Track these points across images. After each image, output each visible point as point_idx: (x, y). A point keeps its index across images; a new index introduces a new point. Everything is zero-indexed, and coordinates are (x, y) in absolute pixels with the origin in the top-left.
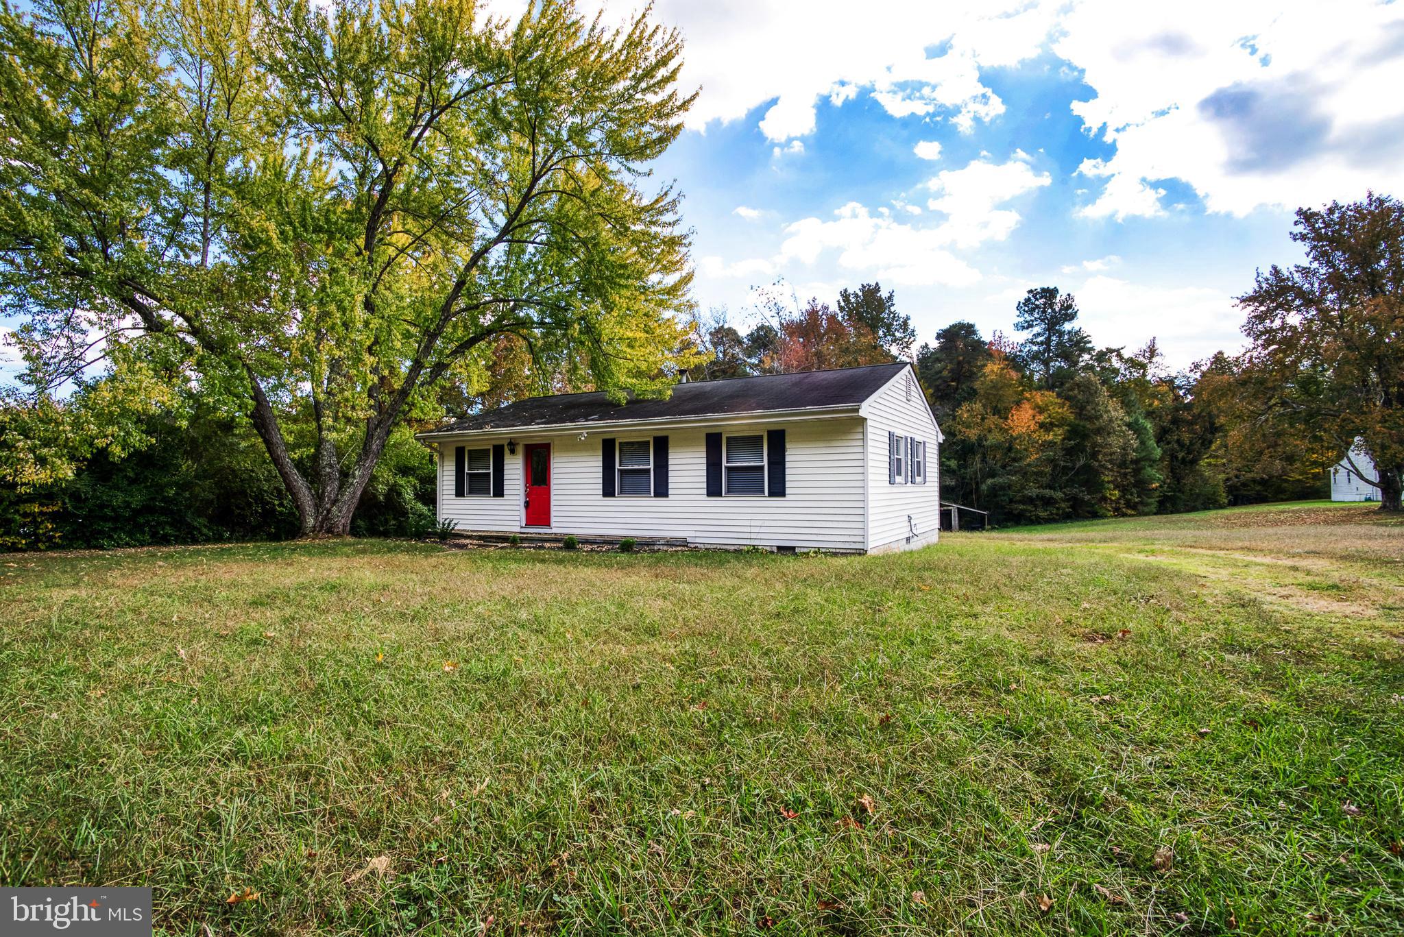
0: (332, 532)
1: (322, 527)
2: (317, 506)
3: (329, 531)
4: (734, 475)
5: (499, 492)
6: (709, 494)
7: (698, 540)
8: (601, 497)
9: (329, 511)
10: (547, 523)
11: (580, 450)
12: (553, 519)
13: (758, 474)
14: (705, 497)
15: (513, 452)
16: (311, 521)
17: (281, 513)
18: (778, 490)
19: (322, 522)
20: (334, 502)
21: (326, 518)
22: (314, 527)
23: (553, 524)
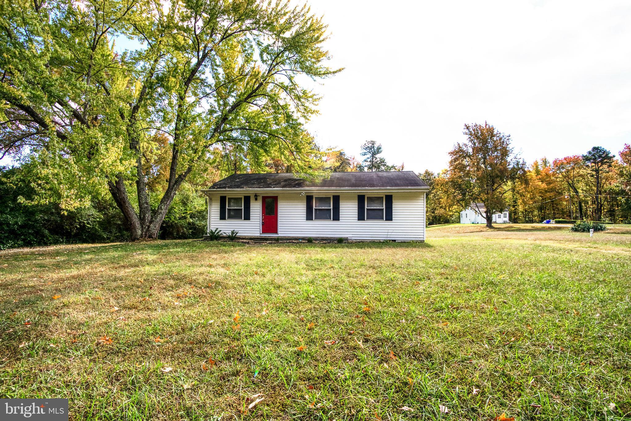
0: (152, 238)
1: (146, 235)
2: (142, 224)
3: (150, 237)
4: (370, 212)
5: (247, 217)
6: (359, 219)
7: (353, 238)
8: (305, 221)
9: (149, 227)
10: (276, 232)
11: (294, 200)
12: (279, 230)
13: (380, 212)
14: (357, 221)
15: (256, 199)
16: (139, 232)
17: (89, 228)
18: (389, 218)
19: (146, 232)
20: (151, 222)
21: (148, 230)
22: (142, 234)
23: (279, 232)
